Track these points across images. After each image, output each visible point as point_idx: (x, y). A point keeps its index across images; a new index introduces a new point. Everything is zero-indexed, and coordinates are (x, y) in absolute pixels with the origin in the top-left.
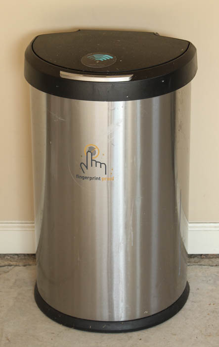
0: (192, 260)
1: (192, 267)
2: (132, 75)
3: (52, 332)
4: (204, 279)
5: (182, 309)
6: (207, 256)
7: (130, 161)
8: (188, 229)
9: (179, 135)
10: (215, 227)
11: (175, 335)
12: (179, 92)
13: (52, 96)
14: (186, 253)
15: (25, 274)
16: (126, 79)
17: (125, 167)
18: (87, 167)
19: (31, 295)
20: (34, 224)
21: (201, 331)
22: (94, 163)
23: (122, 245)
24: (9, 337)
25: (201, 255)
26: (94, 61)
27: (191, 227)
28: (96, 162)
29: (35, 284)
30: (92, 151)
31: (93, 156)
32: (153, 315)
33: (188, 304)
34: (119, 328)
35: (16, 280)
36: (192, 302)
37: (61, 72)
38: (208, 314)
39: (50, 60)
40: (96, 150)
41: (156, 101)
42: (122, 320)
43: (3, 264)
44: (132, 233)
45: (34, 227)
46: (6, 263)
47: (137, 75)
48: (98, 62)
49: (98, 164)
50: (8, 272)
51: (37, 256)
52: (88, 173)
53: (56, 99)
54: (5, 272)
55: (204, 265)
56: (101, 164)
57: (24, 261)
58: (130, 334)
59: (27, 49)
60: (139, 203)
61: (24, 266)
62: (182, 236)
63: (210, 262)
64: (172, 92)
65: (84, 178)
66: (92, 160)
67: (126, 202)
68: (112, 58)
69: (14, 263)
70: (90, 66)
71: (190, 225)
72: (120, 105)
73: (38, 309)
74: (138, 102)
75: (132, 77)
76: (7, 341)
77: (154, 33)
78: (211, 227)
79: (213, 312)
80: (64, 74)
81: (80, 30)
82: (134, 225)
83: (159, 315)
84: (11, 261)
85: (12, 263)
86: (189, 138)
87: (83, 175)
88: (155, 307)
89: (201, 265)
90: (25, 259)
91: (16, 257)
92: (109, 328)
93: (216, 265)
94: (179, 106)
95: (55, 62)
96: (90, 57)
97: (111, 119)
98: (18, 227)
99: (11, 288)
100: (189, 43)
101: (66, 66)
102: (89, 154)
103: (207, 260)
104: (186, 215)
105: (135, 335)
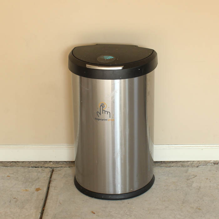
0: (157, 164)
1: (156, 168)
2: (123, 66)
3: (83, 199)
4: (163, 173)
5: (151, 188)
6: (164, 162)
7: (123, 111)
8: (153, 148)
9: (148, 98)
10: (169, 147)
11: (147, 201)
12: (148, 75)
13: (83, 77)
14: (153, 160)
15: (69, 172)
16: (120, 68)
17: (120, 114)
18: (100, 114)
19: (72, 182)
20: (74, 146)
21: (160, 199)
22: (104, 111)
23: (119, 154)
24: (61, 202)
25: (161, 162)
26: (104, 60)
27: (156, 147)
28: (105, 111)
29: (74, 177)
30: (103, 105)
31: (103, 108)
32: (135, 191)
33: (154, 186)
34: (118, 197)
35: (65, 174)
36: (156, 185)
37: (87, 65)
38: (164, 191)
39: (81, 59)
40: (105, 105)
41: (136, 80)
42: (119, 193)
43: (58, 166)
44: (124, 148)
45: (73, 147)
46: (60, 166)
47: (125, 66)
48: (106, 60)
49: (106, 112)
50: (61, 170)
51: (75, 162)
52: (101, 117)
53: (85, 79)
54: (59, 170)
55: (163, 167)
56: (108, 112)
57: (69, 165)
58: (123, 201)
59: (70, 54)
60: (127, 133)
61: (69, 167)
62: (150, 150)
63: (166, 165)
64: (145, 75)
65: (99, 120)
66: (103, 110)
67: (121, 132)
68: (113, 58)
69: (64, 166)
70: (102, 62)
71: (154, 146)
72: (117, 82)
73: (76, 189)
74: (127, 80)
75: (123, 67)
76: (60, 204)
77: (135, 46)
78: (166, 147)
79: (167, 190)
80: (88, 66)
81: (97, 44)
82: (125, 144)
83: (138, 191)
84: (62, 165)
85: (63, 166)
86: (154, 100)
87: (98, 118)
88: (136, 187)
89: (161, 167)
90: (70, 164)
91: (65, 163)
92: (112, 197)
93: (169, 167)
94: (148, 83)
95: (84, 60)
96: (102, 57)
97: (113, 89)
98: (66, 147)
99: (62, 178)
100: (153, 50)
101: (90, 62)
102: (101, 107)
103: (164, 164)
104: (153, 141)
105: (126, 201)
